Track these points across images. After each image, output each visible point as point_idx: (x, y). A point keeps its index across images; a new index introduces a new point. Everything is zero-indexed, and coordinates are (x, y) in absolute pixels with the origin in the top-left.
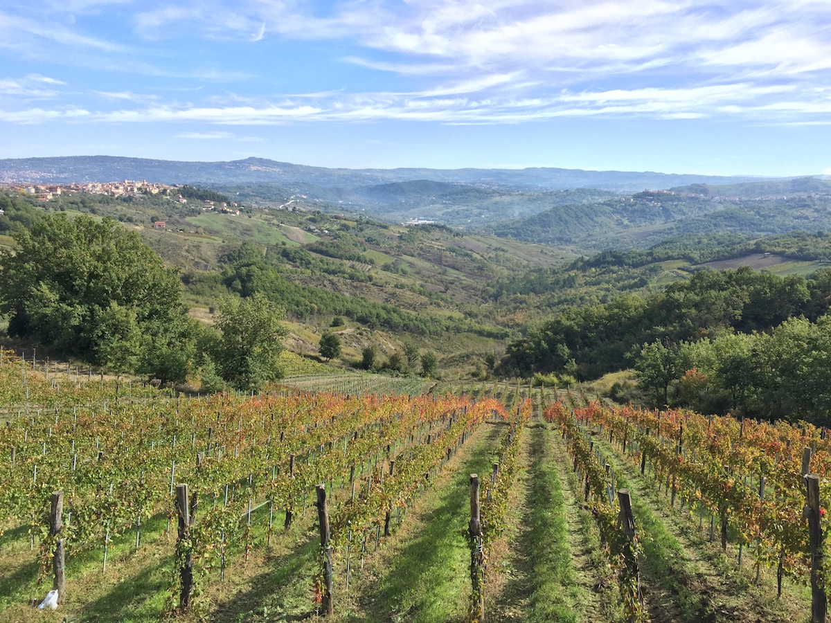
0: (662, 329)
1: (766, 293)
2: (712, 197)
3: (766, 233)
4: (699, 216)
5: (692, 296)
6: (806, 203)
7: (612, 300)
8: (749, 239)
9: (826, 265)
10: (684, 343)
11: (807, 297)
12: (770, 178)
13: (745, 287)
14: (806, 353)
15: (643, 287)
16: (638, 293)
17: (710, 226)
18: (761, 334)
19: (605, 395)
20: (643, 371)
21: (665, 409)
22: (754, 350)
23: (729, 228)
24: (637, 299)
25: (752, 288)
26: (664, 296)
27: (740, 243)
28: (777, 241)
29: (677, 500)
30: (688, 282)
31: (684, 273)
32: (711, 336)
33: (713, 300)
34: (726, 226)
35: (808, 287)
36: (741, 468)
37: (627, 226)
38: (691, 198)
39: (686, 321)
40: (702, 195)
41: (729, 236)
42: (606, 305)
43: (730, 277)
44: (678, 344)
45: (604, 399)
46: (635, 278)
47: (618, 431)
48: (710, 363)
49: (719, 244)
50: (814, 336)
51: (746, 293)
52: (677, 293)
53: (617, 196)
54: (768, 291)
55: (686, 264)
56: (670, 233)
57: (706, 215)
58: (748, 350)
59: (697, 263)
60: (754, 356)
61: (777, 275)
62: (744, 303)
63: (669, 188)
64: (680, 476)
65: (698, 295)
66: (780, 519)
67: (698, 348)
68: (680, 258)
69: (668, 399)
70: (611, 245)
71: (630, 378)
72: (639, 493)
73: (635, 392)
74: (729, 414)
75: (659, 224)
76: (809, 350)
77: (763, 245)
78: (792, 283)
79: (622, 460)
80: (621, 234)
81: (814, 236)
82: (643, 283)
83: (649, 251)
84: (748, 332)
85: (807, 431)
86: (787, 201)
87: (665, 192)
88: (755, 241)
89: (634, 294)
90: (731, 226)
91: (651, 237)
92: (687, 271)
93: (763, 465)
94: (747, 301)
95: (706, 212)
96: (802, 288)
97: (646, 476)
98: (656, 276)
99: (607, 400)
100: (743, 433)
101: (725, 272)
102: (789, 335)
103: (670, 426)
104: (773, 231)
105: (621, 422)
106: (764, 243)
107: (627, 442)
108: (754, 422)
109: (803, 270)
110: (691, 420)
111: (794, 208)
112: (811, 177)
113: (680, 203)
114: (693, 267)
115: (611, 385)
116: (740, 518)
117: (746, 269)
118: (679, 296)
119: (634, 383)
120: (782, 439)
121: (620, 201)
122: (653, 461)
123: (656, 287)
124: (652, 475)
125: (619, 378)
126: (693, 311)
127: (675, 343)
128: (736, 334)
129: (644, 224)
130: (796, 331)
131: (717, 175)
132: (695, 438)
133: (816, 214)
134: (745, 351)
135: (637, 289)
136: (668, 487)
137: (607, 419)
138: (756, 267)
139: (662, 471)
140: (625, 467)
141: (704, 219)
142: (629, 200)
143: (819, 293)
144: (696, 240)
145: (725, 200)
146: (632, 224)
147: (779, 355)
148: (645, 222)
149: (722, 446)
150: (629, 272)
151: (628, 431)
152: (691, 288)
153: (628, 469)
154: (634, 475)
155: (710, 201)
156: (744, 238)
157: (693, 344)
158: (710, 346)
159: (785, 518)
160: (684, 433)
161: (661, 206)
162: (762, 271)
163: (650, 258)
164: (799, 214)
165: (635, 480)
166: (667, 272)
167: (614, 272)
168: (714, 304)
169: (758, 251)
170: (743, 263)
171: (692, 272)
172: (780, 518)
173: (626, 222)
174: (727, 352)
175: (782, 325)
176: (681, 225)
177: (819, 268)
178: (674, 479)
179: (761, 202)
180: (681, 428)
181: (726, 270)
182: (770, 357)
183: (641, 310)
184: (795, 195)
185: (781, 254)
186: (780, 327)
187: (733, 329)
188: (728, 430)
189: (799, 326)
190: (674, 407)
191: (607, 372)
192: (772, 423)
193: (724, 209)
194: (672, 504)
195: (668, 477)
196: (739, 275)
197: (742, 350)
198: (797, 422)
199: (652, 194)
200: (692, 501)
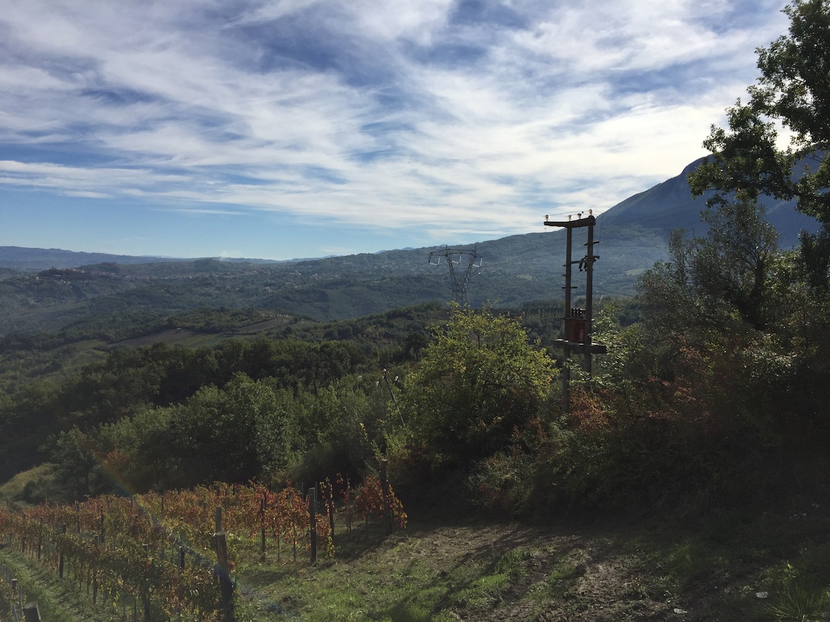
0: (80, 414)
1: (180, 366)
2: (124, 276)
3: (177, 310)
4: (112, 295)
5: (110, 375)
6: (209, 282)
7: (20, 389)
8: (161, 316)
9: (229, 337)
10: (104, 425)
11: (216, 367)
12: (175, 259)
13: (161, 362)
14: (217, 417)
15: (56, 371)
16: (51, 378)
17: (123, 304)
18: (177, 406)
19: (17, 498)
20: (60, 462)
21: (85, 500)
22: (172, 422)
23: (142, 306)
24: (50, 385)
25: (167, 362)
26: (80, 378)
27: (154, 320)
28: (187, 316)
29: (100, 595)
30: (104, 361)
31: (101, 353)
32: (131, 415)
33: (131, 378)
34: (139, 303)
35: (216, 357)
36: (163, 542)
37: (34, 306)
38: (102, 277)
39: (106, 401)
40: (113, 274)
41: (143, 313)
42: (13, 395)
43: (146, 353)
44: (97, 427)
45: (16, 503)
46: (47, 362)
47: (31, 537)
48: (130, 441)
49: (134, 321)
50: (222, 401)
51: (162, 368)
52: (94, 374)
53: (20, 273)
54: (182, 363)
55: (102, 344)
56: (83, 312)
57: (118, 294)
58: (166, 423)
59: (112, 342)
60: (173, 427)
61: (189, 348)
62: (161, 377)
63: (78, 266)
64: (100, 569)
65: (115, 374)
66: (195, 584)
67: (119, 428)
68: (94, 338)
69: (90, 487)
70: (16, 328)
71: (46, 473)
72: (58, 600)
73: (52, 488)
74: (151, 491)
75: (70, 303)
76: (219, 415)
77: (174, 321)
78: (202, 354)
79: (37, 569)
80: (27, 316)
81: (218, 311)
82: (56, 367)
83: (61, 332)
84: (166, 406)
85: (221, 490)
86: (192, 280)
87: (74, 270)
88: (167, 318)
89: (46, 380)
90: (144, 304)
91: (62, 317)
92: (103, 350)
93: (183, 533)
94: (164, 375)
95: (118, 290)
96: (211, 359)
97: (65, 579)
98: (71, 358)
99: (20, 504)
100: (165, 507)
101: (141, 349)
102: (202, 403)
103: (91, 516)
104: (183, 308)
105: (34, 526)
106: (175, 319)
107: (42, 547)
108: (175, 492)
109: (210, 342)
110: (113, 505)
111: (199, 286)
112: (211, 259)
113: (91, 281)
114: (111, 346)
115: (24, 485)
116: (161, 594)
117: (161, 345)
118: (97, 377)
119: (52, 477)
120: (200, 503)
121: (23, 280)
122: (72, 559)
123: (71, 370)
124: (72, 576)
125: (33, 476)
126: (112, 391)
127: (94, 427)
128: (155, 408)
129: (53, 304)
130: (207, 399)
131: (127, 255)
132: (117, 522)
133: (217, 292)
134: (164, 424)
135: (49, 374)
136: (89, 583)
137: (17, 526)
138: (171, 342)
139: (81, 568)
140: (41, 575)
141: (117, 297)
142: (34, 278)
143: (225, 361)
144: (111, 319)
145: (136, 279)
146: (39, 304)
147: (195, 423)
148: (55, 301)
149: (143, 525)
150: (39, 356)
151: (43, 533)
152: (108, 367)
153: (44, 576)
154: (51, 581)
155: (121, 280)
156: (157, 315)
157: (113, 425)
158: (131, 424)
159: (200, 581)
160: (106, 521)
161: (71, 285)
162: (176, 345)
163: (62, 340)
164: (203, 291)
165: (52, 588)
166: (82, 353)
167: (21, 357)
168: (132, 381)
169: (170, 326)
170: (158, 339)
171: (107, 351)
172: (194, 582)
173: (32, 302)
174: (148, 428)
175: (195, 395)
176: (94, 304)
177: (224, 339)
178: (95, 573)
179: (170, 280)
180: (102, 516)
181: (142, 347)
182: (187, 426)
183: (55, 396)
184: (198, 275)
185: (191, 329)
186: (194, 397)
187: (152, 404)
188: (150, 506)
189: (210, 394)
190: (95, 495)
191: (19, 472)
192: (192, 490)
193: (135, 288)
194: (95, 601)
195: (89, 573)
196: (155, 351)
197: (161, 424)
198: (212, 484)
199: (60, 272)
200: (114, 592)
